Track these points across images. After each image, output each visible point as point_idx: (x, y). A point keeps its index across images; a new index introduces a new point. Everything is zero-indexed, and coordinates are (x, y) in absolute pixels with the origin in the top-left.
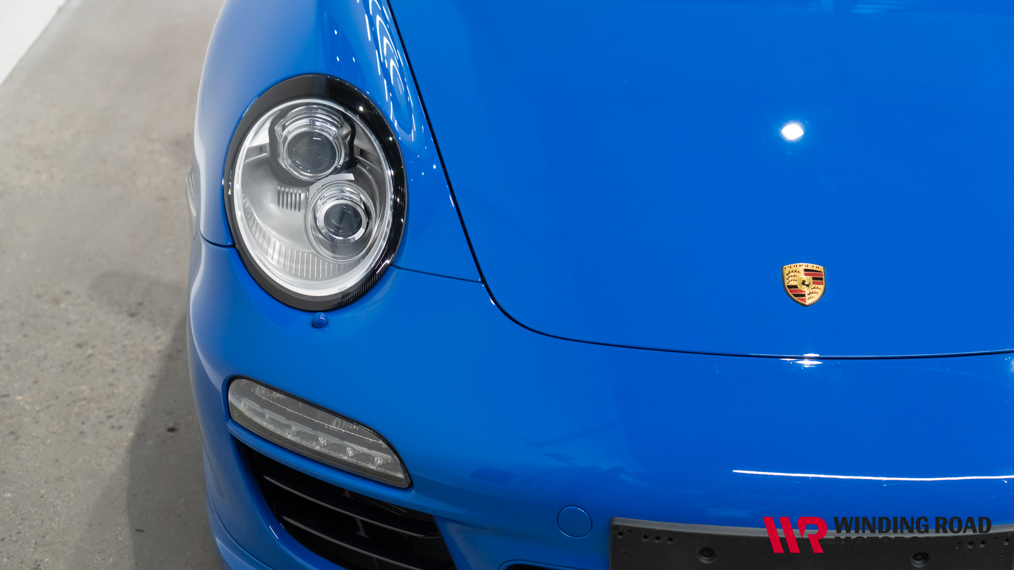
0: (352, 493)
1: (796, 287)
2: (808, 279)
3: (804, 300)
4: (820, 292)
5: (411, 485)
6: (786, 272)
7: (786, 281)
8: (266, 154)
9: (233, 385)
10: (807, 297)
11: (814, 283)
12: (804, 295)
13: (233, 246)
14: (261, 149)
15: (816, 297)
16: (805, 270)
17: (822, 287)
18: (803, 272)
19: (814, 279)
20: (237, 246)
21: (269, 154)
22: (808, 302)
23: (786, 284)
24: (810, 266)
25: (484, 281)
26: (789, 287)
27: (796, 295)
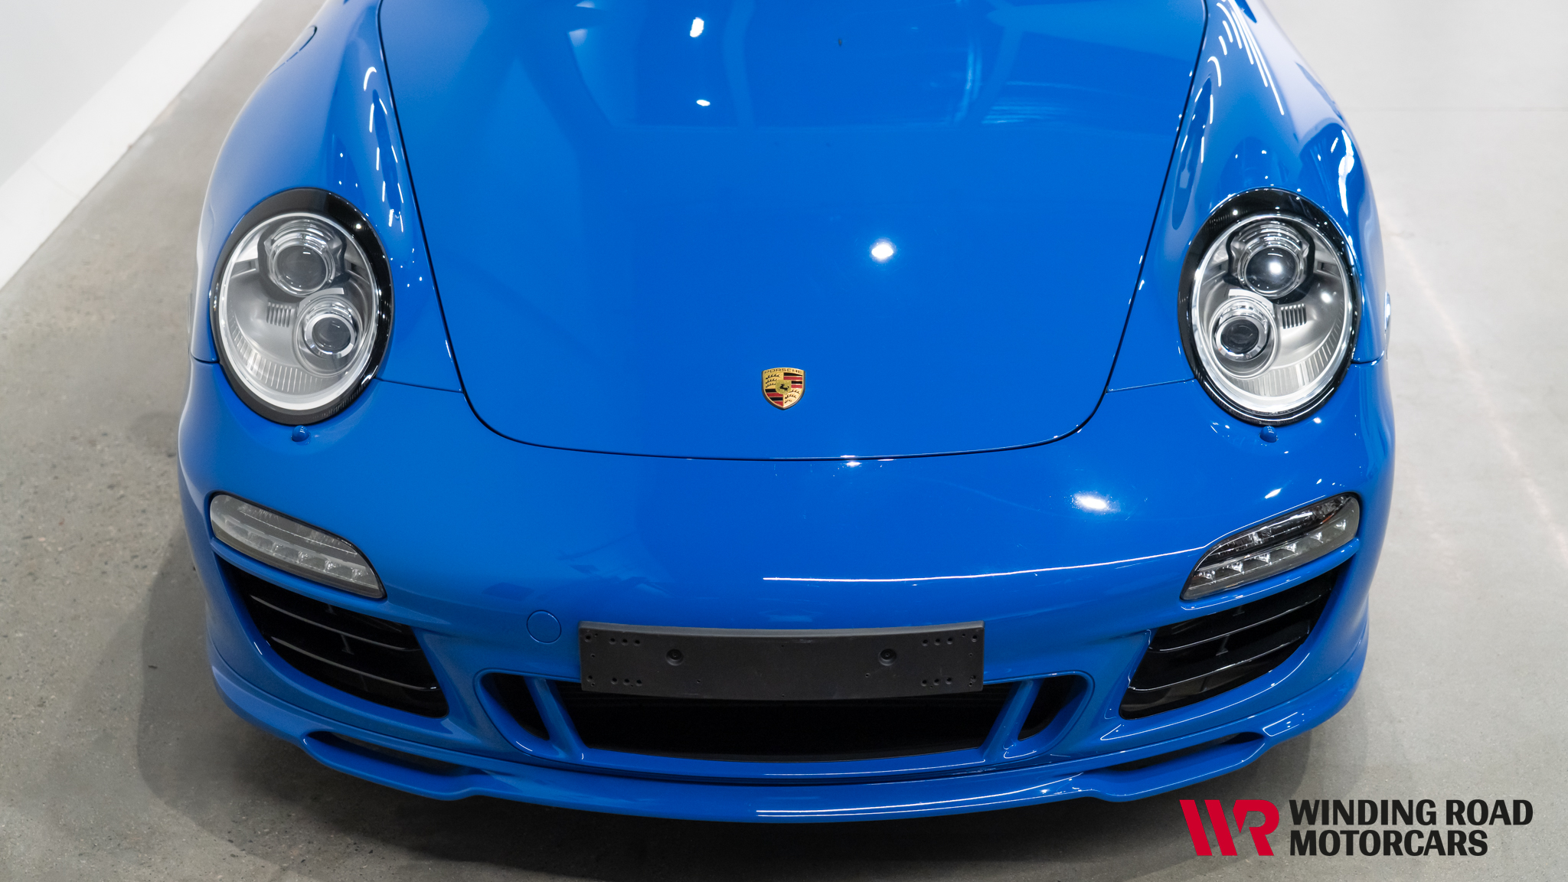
0: (335, 608)
1: (774, 390)
2: (788, 383)
3: (782, 404)
4: (798, 396)
5: (384, 597)
6: (765, 375)
7: (765, 385)
8: (255, 269)
9: (215, 502)
10: (784, 400)
11: (793, 387)
12: (782, 399)
13: (218, 361)
14: (249, 264)
15: (794, 400)
16: (785, 374)
17: (800, 390)
18: (782, 376)
19: (793, 382)
20: (221, 362)
21: (258, 271)
22: (785, 406)
23: (765, 388)
24: (792, 370)
25: (464, 391)
26: (767, 391)
27: (773, 399)
